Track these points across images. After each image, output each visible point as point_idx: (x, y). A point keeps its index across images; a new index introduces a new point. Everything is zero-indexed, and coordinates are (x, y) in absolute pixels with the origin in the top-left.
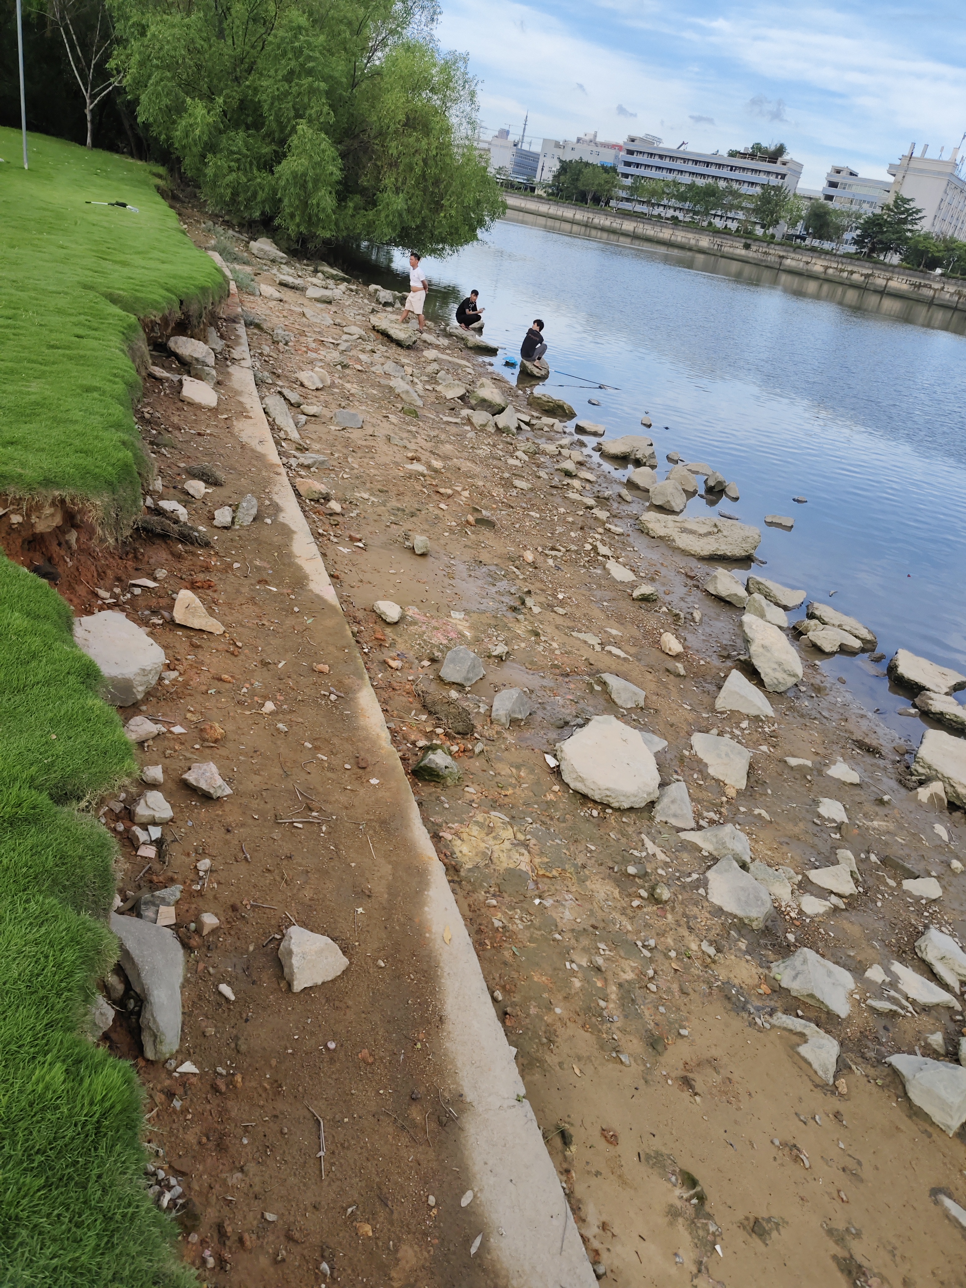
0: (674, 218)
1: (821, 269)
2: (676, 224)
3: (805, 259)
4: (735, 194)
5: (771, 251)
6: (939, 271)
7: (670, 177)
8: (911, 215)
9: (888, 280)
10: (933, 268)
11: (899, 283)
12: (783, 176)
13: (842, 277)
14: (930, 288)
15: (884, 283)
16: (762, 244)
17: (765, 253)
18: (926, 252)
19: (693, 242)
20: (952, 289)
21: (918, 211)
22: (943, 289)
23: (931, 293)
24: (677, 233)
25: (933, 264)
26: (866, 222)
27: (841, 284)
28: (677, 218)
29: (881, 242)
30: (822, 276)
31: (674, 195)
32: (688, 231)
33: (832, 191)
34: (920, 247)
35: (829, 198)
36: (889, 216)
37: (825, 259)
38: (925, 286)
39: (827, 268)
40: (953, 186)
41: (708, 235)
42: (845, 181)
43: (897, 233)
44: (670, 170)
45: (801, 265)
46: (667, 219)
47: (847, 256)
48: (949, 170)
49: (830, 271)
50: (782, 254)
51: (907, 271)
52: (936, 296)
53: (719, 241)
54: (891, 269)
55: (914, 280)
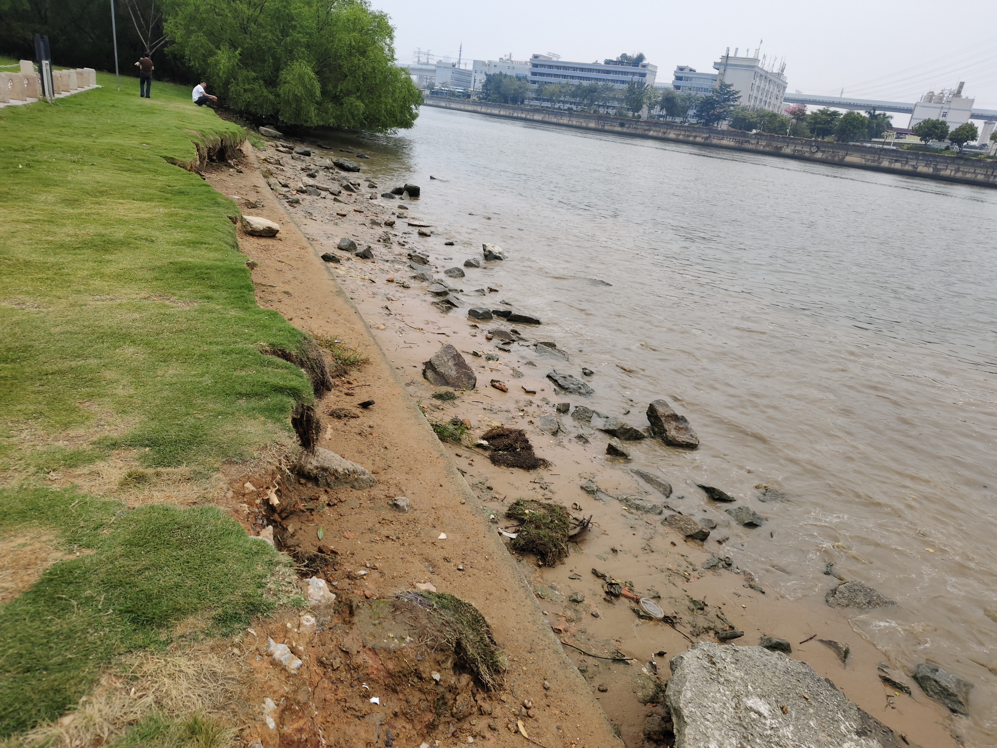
2: (571, 113)
4: (611, 89)
5: (639, 127)
6: (754, 132)
7: (564, 81)
8: (733, 95)
10: (751, 130)
12: (644, 75)
13: (689, 140)
14: (750, 143)
15: (718, 142)
16: (632, 122)
17: (635, 128)
18: (744, 119)
19: (584, 124)
20: (764, 143)
22: (758, 143)
23: (751, 146)
24: (573, 119)
25: (750, 127)
26: (702, 102)
28: (572, 109)
29: (713, 115)
33: (679, 83)
35: (678, 88)
36: (717, 97)
37: (676, 129)
38: (746, 142)
39: (679, 135)
40: (759, 75)
41: (595, 119)
42: (687, 75)
43: (724, 108)
44: (565, 77)
45: (661, 134)
46: (565, 110)
47: (692, 126)
48: (754, 64)
49: (681, 137)
50: (647, 128)
51: (733, 133)
53: (603, 122)
54: (721, 132)
55: (738, 138)
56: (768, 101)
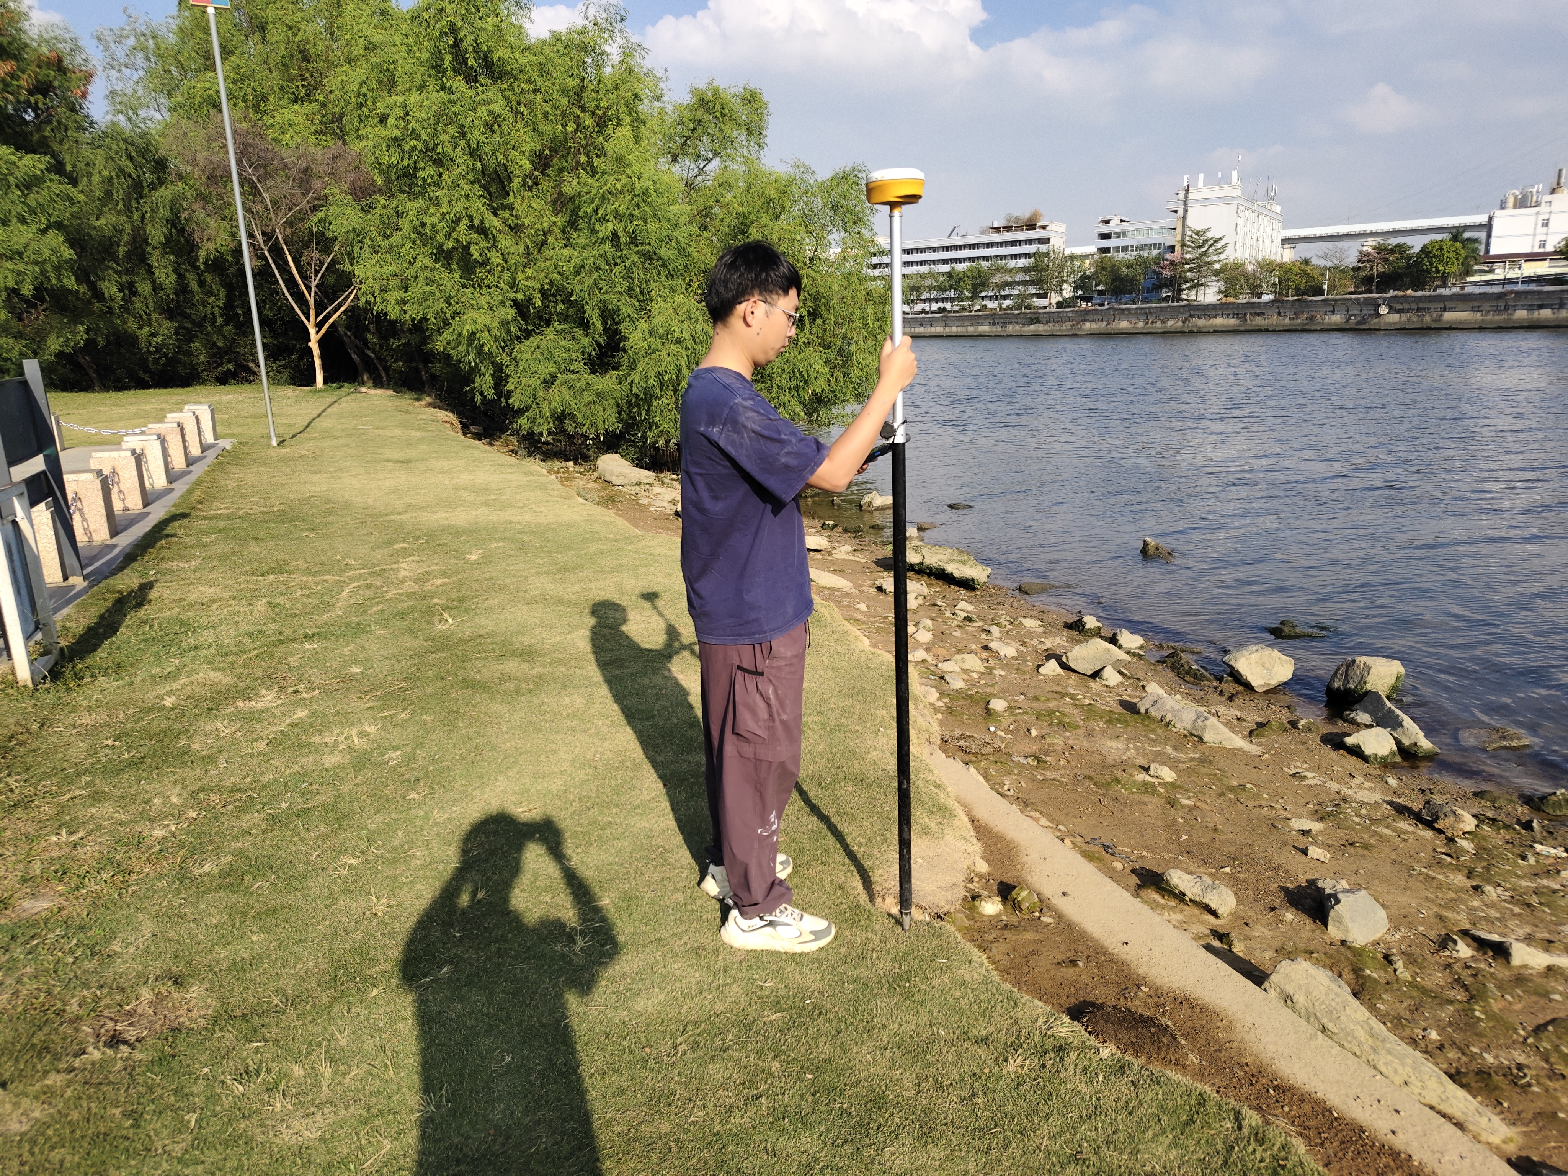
0: (942, 310)
1: (1130, 325)
2: (946, 317)
3: (1106, 318)
4: (1004, 270)
5: (1064, 319)
8: (1211, 246)
9: (1212, 318)
12: (1047, 241)
14: (1264, 316)
15: (1208, 322)
17: (1058, 322)
19: (971, 329)
21: (1219, 240)
30: (1132, 331)
31: (934, 287)
33: (1105, 243)
34: (1236, 274)
35: (1105, 250)
41: (986, 319)
42: (1117, 230)
48: (1234, 194)
50: (1077, 319)
51: (1231, 305)
53: (1001, 322)
54: (1210, 306)
55: (1242, 312)
56: (1261, 246)
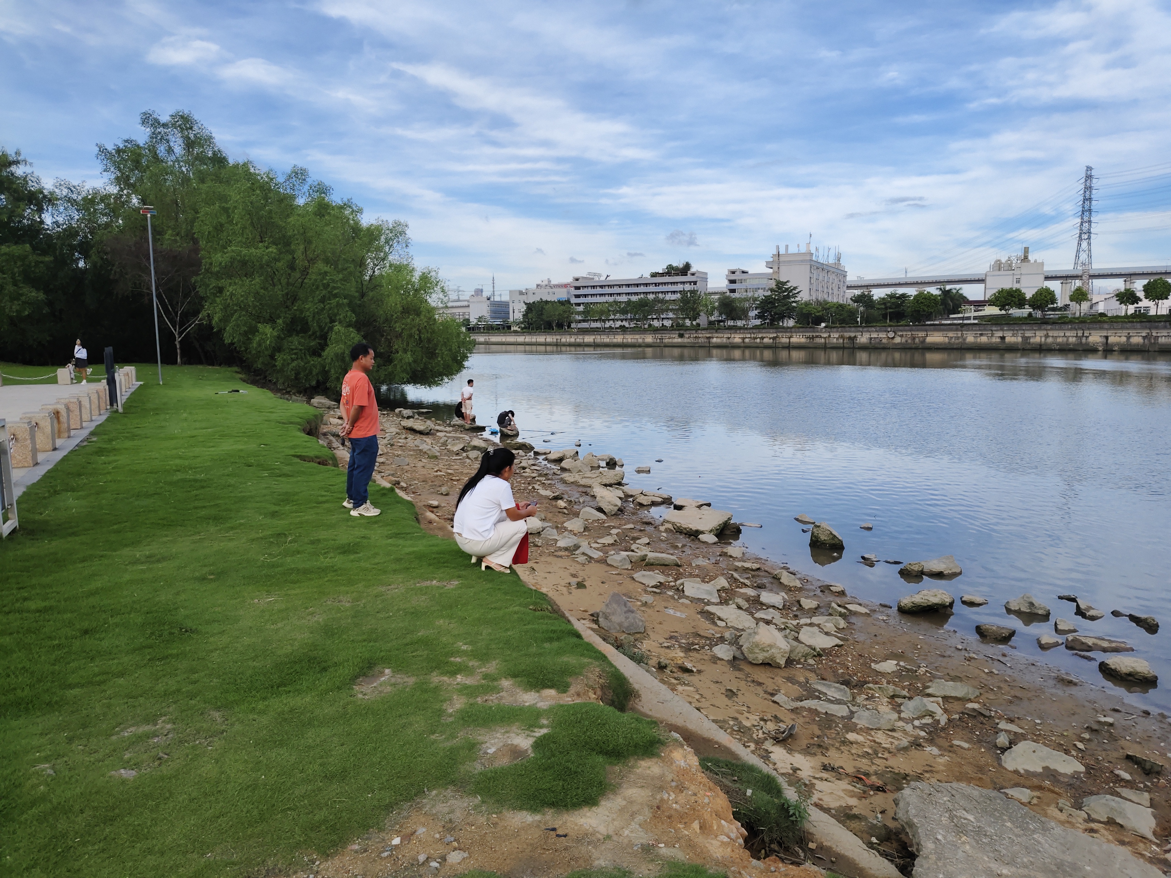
0: (622, 327)
1: (740, 340)
2: (624, 331)
3: (726, 336)
4: (663, 301)
5: (700, 335)
6: (823, 325)
9: (790, 338)
10: (819, 324)
11: (798, 339)
12: (695, 283)
13: (756, 343)
14: (821, 337)
15: (788, 340)
16: (691, 332)
17: (696, 337)
18: (810, 314)
19: (640, 341)
20: (836, 335)
21: (795, 288)
22: (830, 336)
23: (823, 340)
24: (627, 336)
25: (818, 321)
26: (761, 302)
27: (758, 347)
28: (624, 326)
29: (776, 314)
30: (742, 345)
31: (617, 311)
32: (635, 334)
33: (733, 286)
34: (804, 311)
35: (733, 291)
36: (776, 295)
37: (740, 333)
38: (817, 337)
39: (743, 339)
40: (815, 268)
41: (650, 334)
42: (740, 278)
43: (786, 305)
44: (611, 295)
45: (725, 340)
46: (616, 328)
47: (756, 327)
48: (808, 258)
49: (747, 340)
50: (708, 335)
51: (801, 330)
52: (827, 342)
53: (659, 336)
54: (789, 330)
55: (808, 334)
56: (830, 292)
